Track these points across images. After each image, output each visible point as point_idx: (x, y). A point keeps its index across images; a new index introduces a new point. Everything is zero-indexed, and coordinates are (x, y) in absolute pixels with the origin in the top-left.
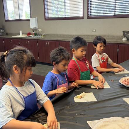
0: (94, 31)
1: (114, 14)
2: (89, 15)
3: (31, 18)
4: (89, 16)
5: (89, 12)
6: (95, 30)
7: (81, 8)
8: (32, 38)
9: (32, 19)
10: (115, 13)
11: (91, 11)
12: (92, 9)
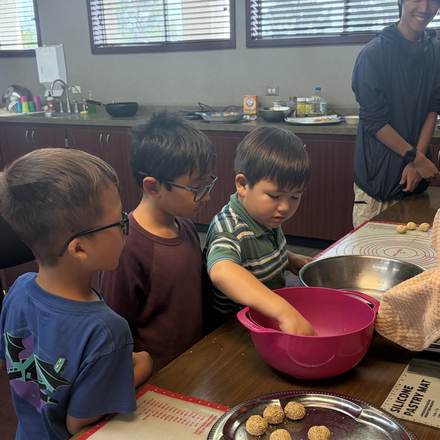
0: (274, 90)
1: (341, 30)
2: (254, 35)
3: (40, 44)
4: (253, 37)
5: (254, 23)
6: (277, 89)
7: (225, 9)
8: (48, 119)
9: (43, 48)
10: (345, 27)
11: (259, 20)
12: (263, 11)
